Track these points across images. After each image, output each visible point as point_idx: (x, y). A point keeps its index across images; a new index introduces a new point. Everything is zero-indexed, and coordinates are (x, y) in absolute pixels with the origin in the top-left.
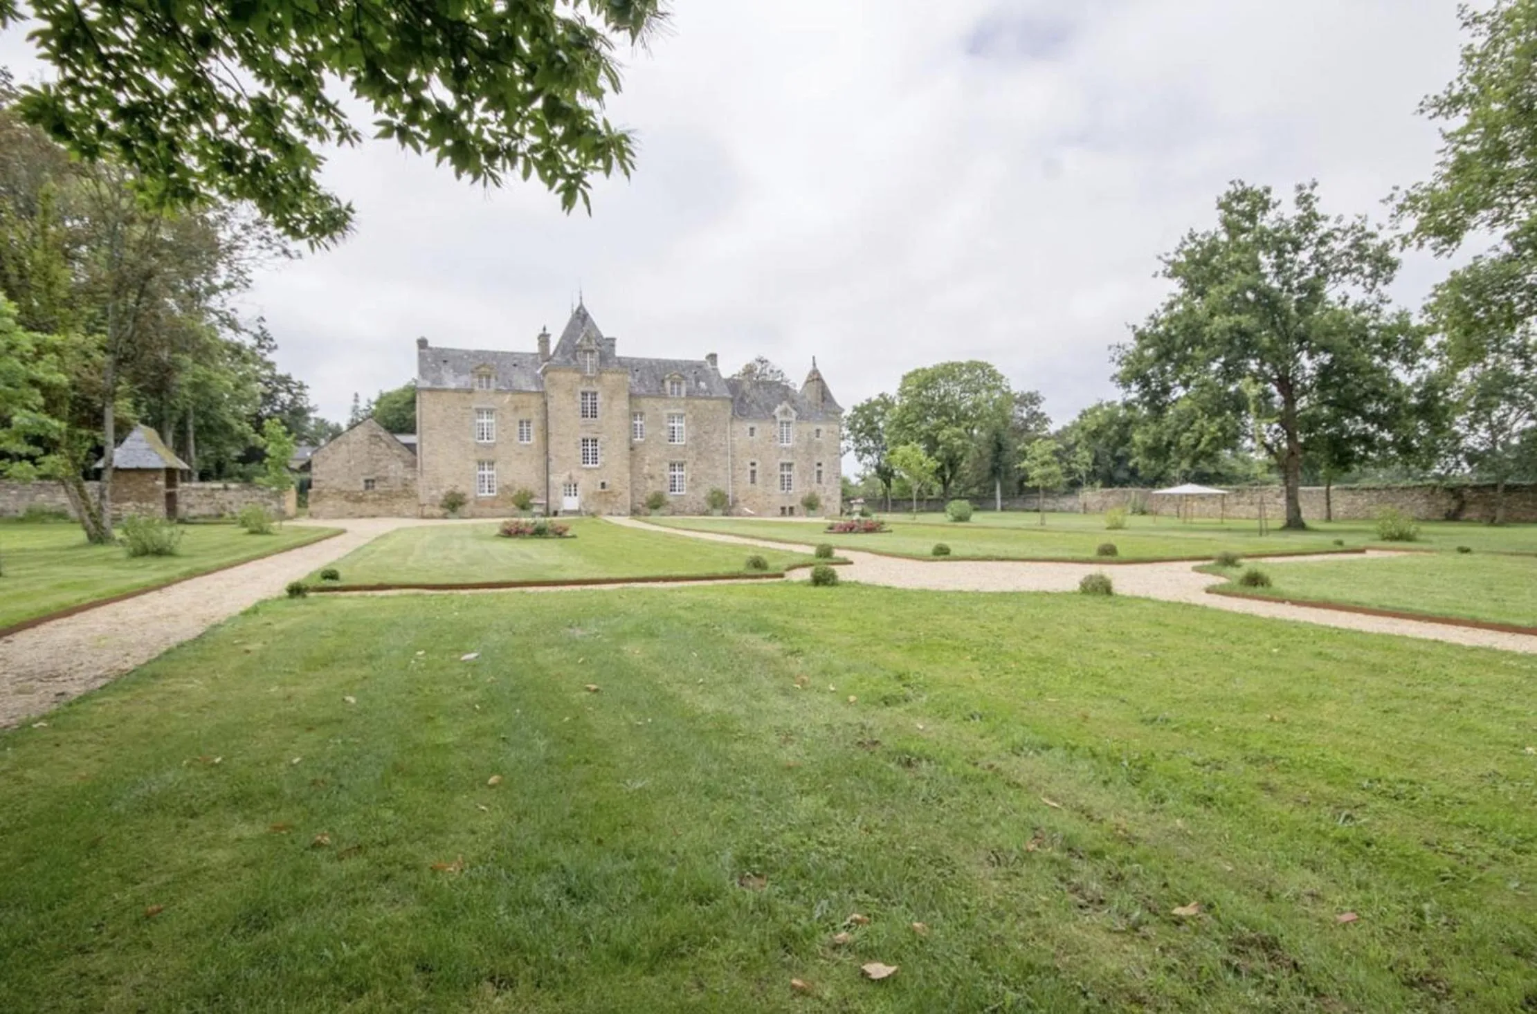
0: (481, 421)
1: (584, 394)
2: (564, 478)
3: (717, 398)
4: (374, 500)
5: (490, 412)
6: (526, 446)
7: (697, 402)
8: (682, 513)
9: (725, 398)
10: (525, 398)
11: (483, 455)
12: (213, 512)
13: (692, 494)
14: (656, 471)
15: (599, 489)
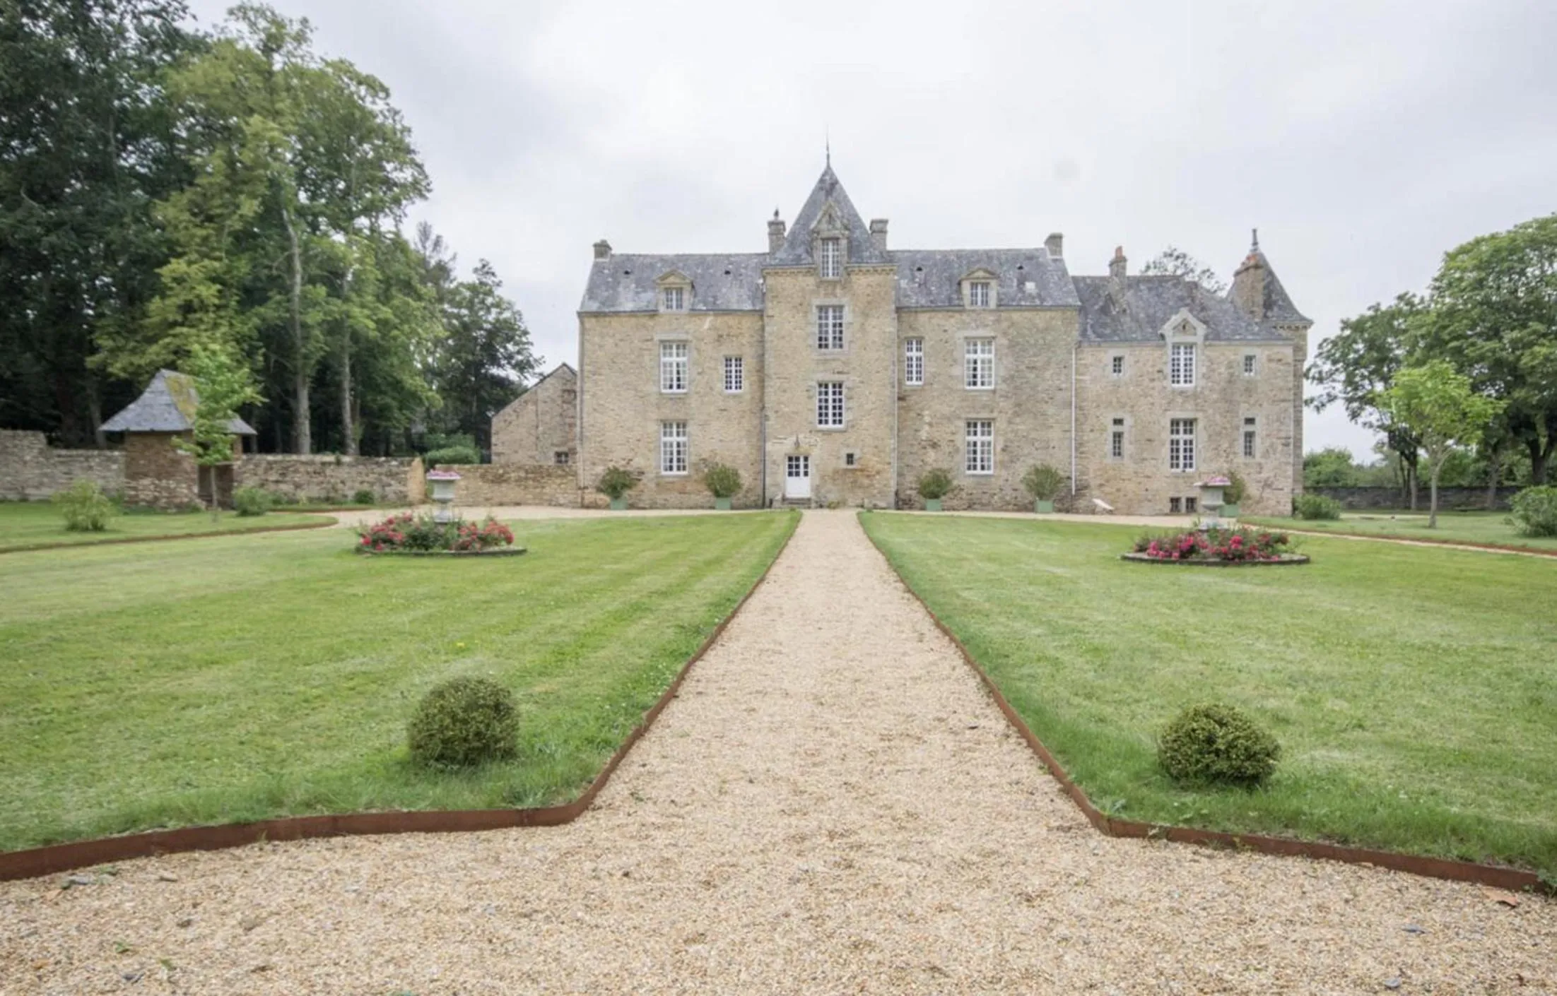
0: (667, 359)
1: (822, 309)
2: (787, 447)
3: (1050, 308)
4: (519, 480)
5: (682, 345)
6: (735, 396)
7: (1016, 316)
8: (985, 506)
9: (1066, 307)
10: (731, 320)
11: (669, 412)
12: (323, 494)
13: (1004, 473)
14: (940, 434)
15: (843, 464)
